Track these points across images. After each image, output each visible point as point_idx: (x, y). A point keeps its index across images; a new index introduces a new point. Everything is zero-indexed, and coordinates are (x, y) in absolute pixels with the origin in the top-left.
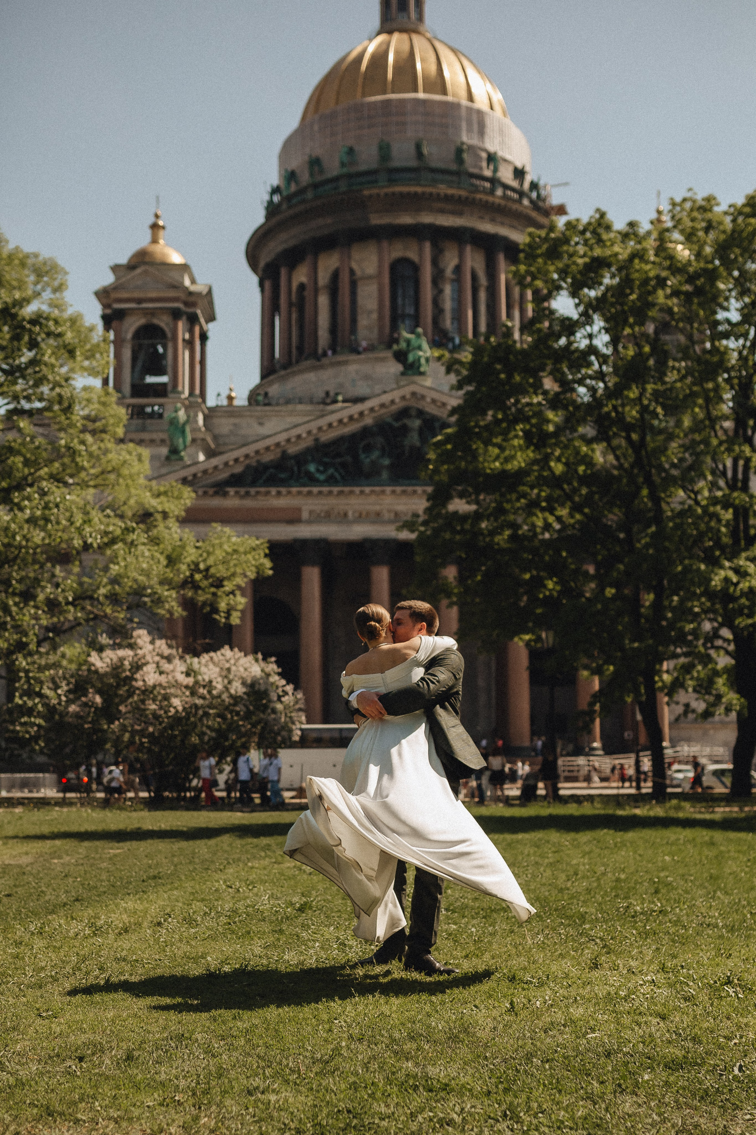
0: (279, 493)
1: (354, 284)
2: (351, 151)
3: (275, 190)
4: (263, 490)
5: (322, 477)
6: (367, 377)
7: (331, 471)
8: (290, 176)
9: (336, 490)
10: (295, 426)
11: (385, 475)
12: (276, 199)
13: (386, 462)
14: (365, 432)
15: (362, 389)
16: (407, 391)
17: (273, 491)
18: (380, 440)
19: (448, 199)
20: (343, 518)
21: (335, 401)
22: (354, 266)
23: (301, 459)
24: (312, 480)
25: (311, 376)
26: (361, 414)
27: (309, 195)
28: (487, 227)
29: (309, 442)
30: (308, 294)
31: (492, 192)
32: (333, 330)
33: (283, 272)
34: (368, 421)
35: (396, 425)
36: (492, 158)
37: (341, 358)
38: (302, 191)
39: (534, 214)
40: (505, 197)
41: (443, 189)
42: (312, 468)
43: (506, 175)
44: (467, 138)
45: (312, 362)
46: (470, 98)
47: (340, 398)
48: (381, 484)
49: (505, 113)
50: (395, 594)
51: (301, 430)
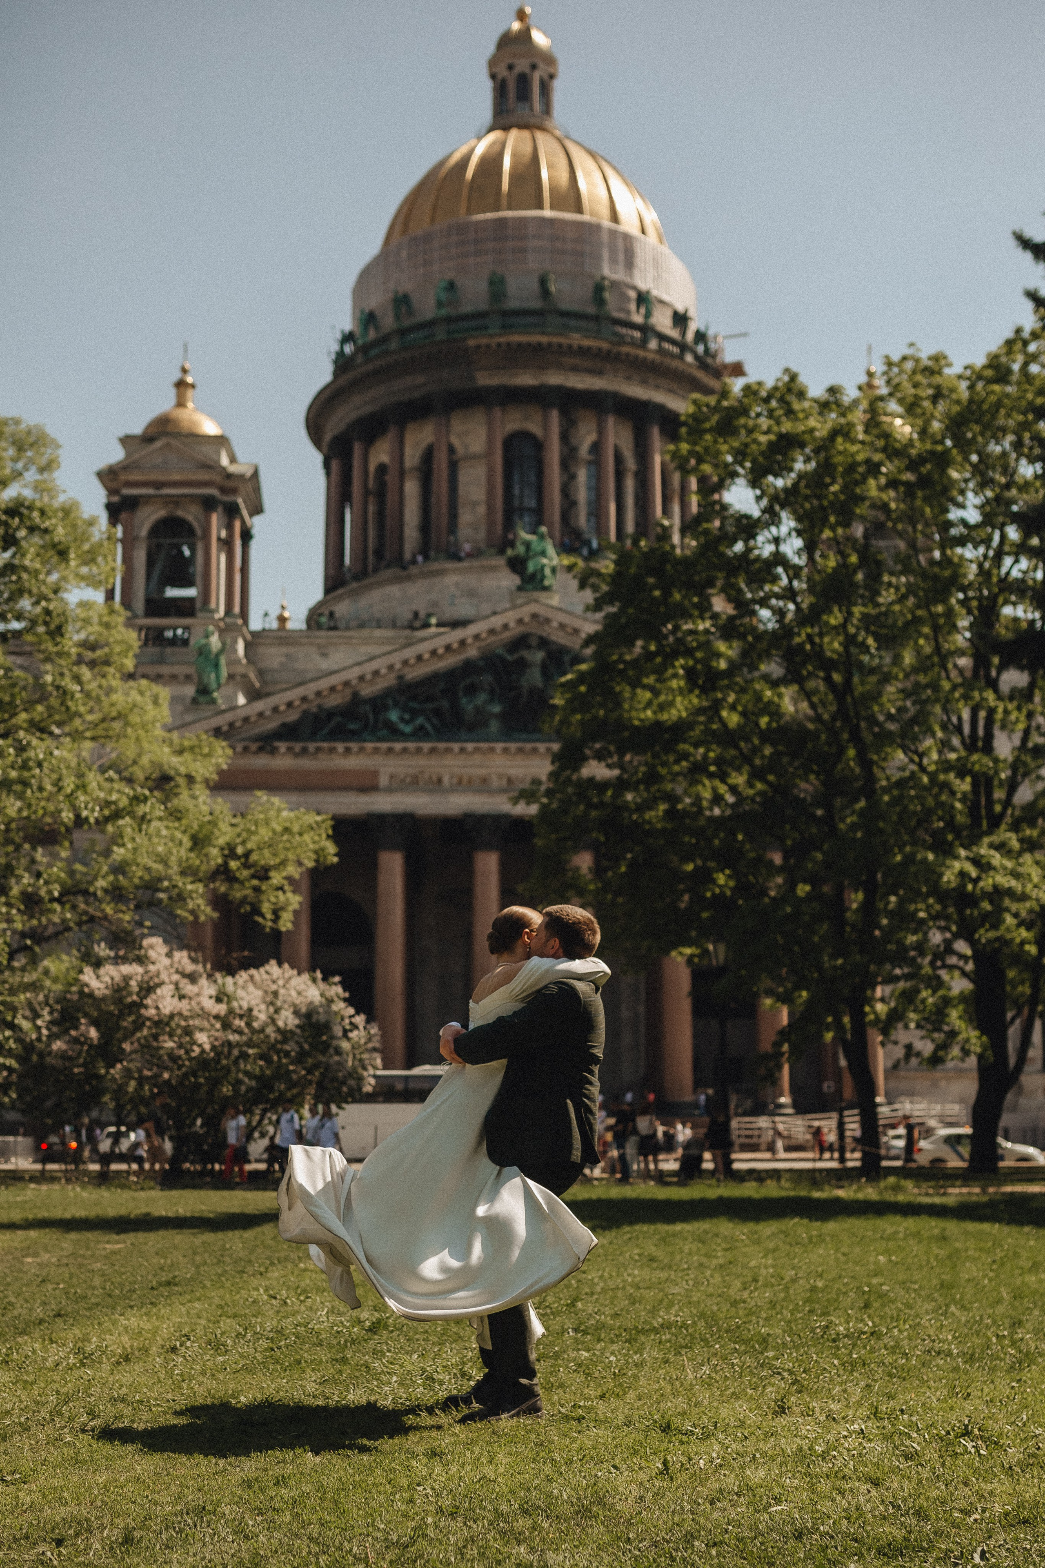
0: (348, 750)
1: (453, 466)
2: (451, 286)
3: (347, 338)
4: (325, 745)
5: (408, 729)
6: (471, 593)
7: (420, 720)
8: (368, 319)
9: (426, 746)
10: (371, 659)
11: (494, 726)
12: (348, 349)
13: (497, 709)
14: (468, 667)
15: (464, 609)
16: (525, 612)
17: (340, 747)
18: (487, 679)
19: (583, 352)
20: (436, 785)
21: (427, 625)
22: (454, 440)
23: (379, 703)
24: (394, 733)
25: (394, 590)
26: (462, 643)
27: (394, 344)
28: (636, 391)
29: (388, 681)
30: (391, 478)
31: (643, 344)
32: (425, 527)
33: (357, 449)
34: (472, 652)
35: (510, 658)
36: (643, 299)
37: (435, 566)
38: (384, 340)
39: (700, 375)
40: (661, 351)
41: (577, 340)
42: (394, 716)
43: (663, 322)
44: (609, 271)
45: (394, 571)
46: (614, 217)
47: (434, 621)
48: (489, 738)
49: (661, 239)
50: (507, 890)
51: (379, 664)
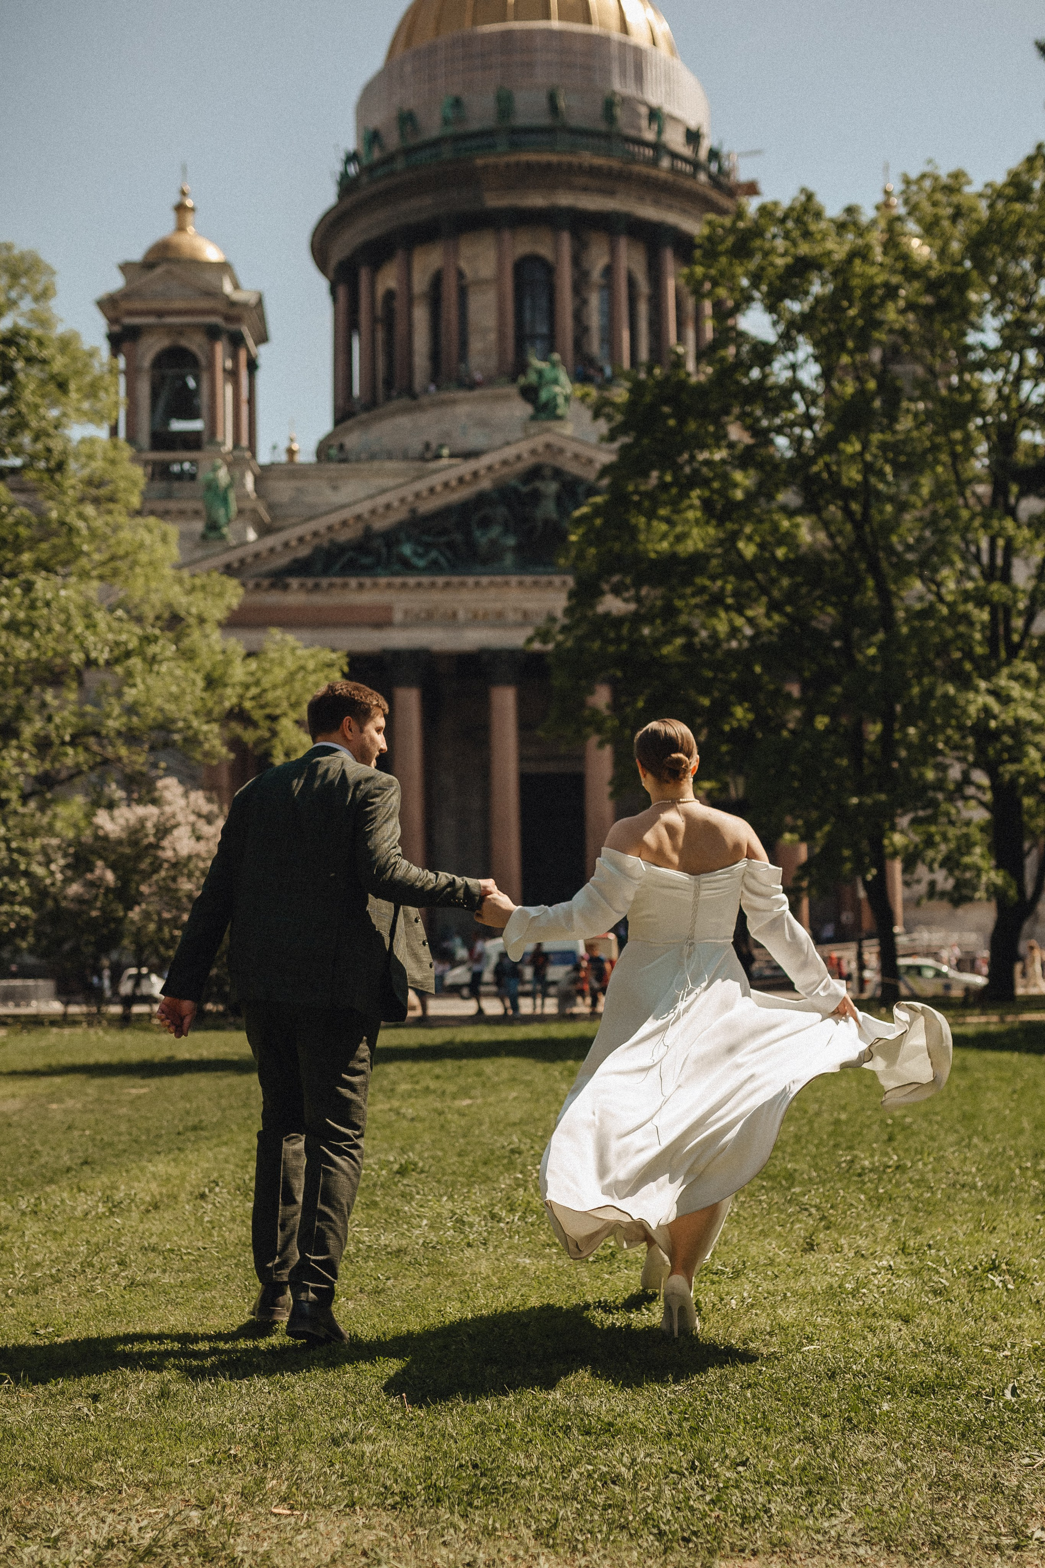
0: (361, 586)
1: (463, 292)
2: (457, 103)
3: (351, 158)
4: (338, 580)
5: (421, 563)
6: (483, 423)
7: (434, 554)
8: (372, 138)
9: (440, 580)
10: (384, 491)
11: (509, 559)
12: (353, 169)
13: (511, 541)
14: (481, 499)
15: (475, 439)
16: (539, 442)
17: (353, 582)
18: (501, 511)
19: (593, 172)
20: (451, 620)
21: (438, 457)
22: (463, 264)
23: (391, 537)
24: (407, 567)
25: (404, 421)
26: (475, 474)
27: (399, 164)
28: (649, 212)
29: (400, 515)
30: (399, 304)
31: (654, 162)
32: (435, 355)
33: (364, 275)
34: (486, 484)
35: (524, 489)
36: (655, 115)
37: (445, 395)
38: (389, 159)
39: (714, 195)
40: (673, 170)
41: (588, 158)
42: (407, 550)
43: (675, 139)
44: (620, 86)
45: (405, 401)
46: (624, 28)
47: (445, 452)
48: (504, 572)
49: (673, 52)
50: (525, 726)
51: (391, 497)
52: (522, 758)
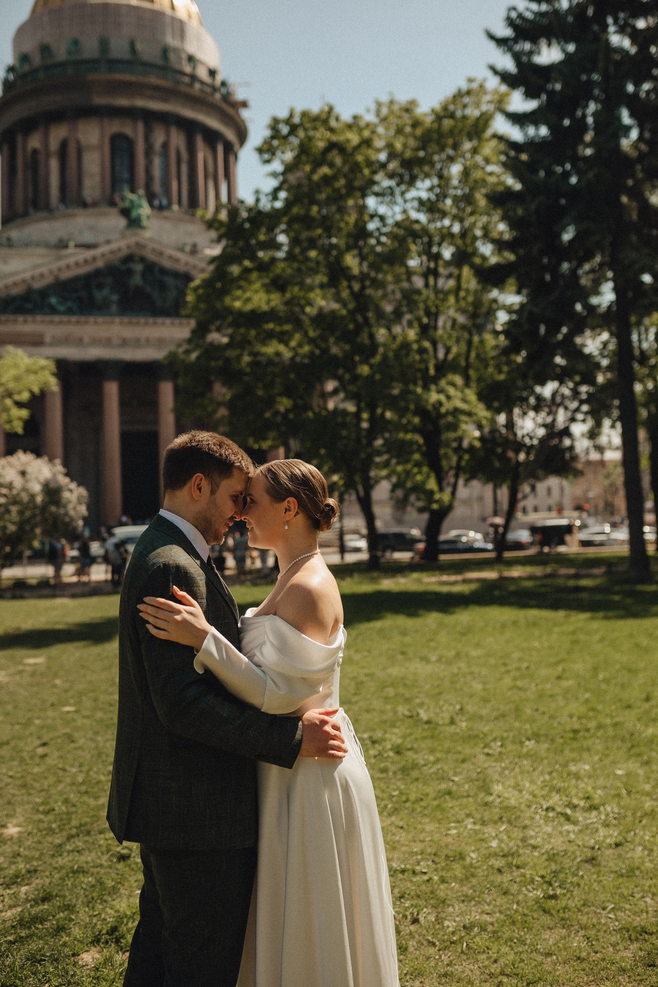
0: (25, 322)
1: (80, 152)
2: (76, 42)
3: (11, 69)
4: (12, 317)
5: (62, 308)
6: (92, 228)
7: (69, 304)
8: (24, 58)
9: (74, 319)
10: (36, 266)
11: (114, 308)
12: (11, 77)
13: (115, 297)
14: (97, 273)
15: (88, 238)
16: (132, 241)
17: (21, 318)
18: (109, 280)
19: (157, 88)
20: (79, 342)
21: (66, 247)
22: (81, 137)
23: (44, 293)
24: (53, 311)
25: (45, 226)
26: (94, 259)
27: (41, 75)
28: (188, 113)
29: (49, 280)
30: (41, 157)
31: (191, 85)
32: (63, 188)
33: (19, 139)
34: (100, 264)
35: (124, 268)
36: (191, 59)
37: (71, 211)
38: (34, 72)
39: (224, 106)
40: (202, 91)
41: (154, 80)
42: (53, 300)
43: (202, 73)
44: (171, 40)
45: (44, 214)
46: (173, 7)
47: (72, 244)
48: (111, 315)
49: (201, 23)
50: (124, 404)
51: (44, 270)
52: (122, 422)
